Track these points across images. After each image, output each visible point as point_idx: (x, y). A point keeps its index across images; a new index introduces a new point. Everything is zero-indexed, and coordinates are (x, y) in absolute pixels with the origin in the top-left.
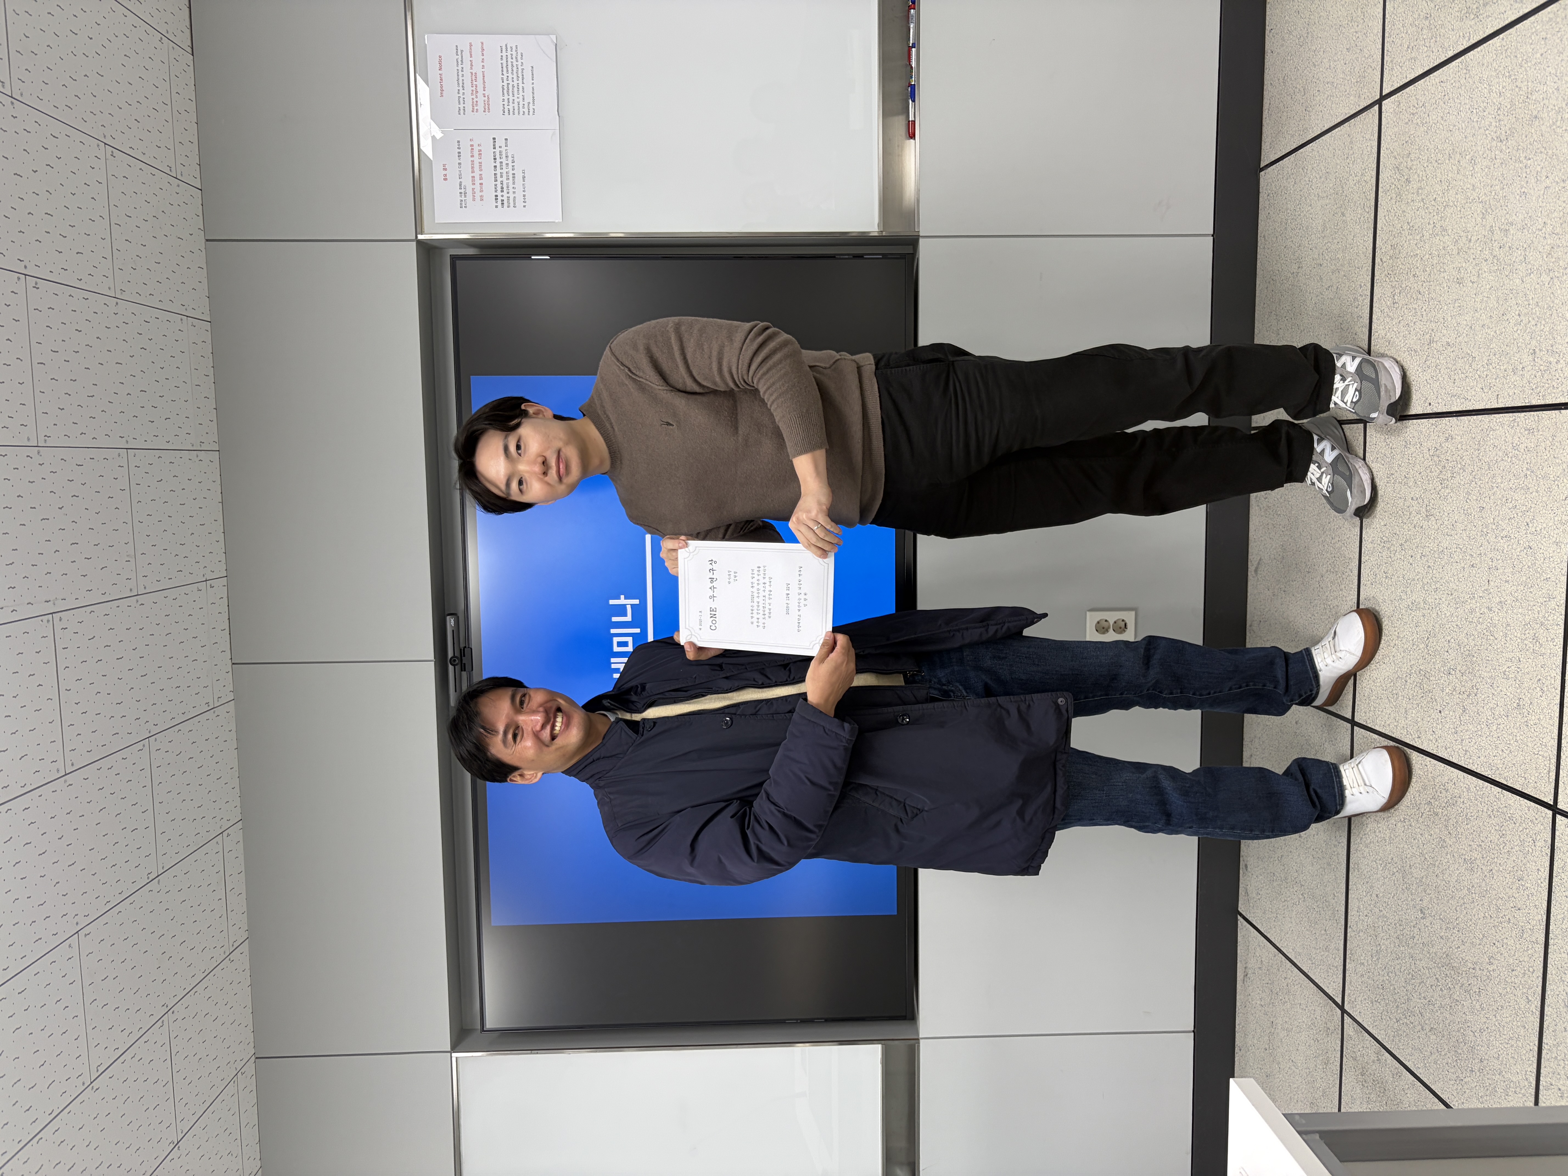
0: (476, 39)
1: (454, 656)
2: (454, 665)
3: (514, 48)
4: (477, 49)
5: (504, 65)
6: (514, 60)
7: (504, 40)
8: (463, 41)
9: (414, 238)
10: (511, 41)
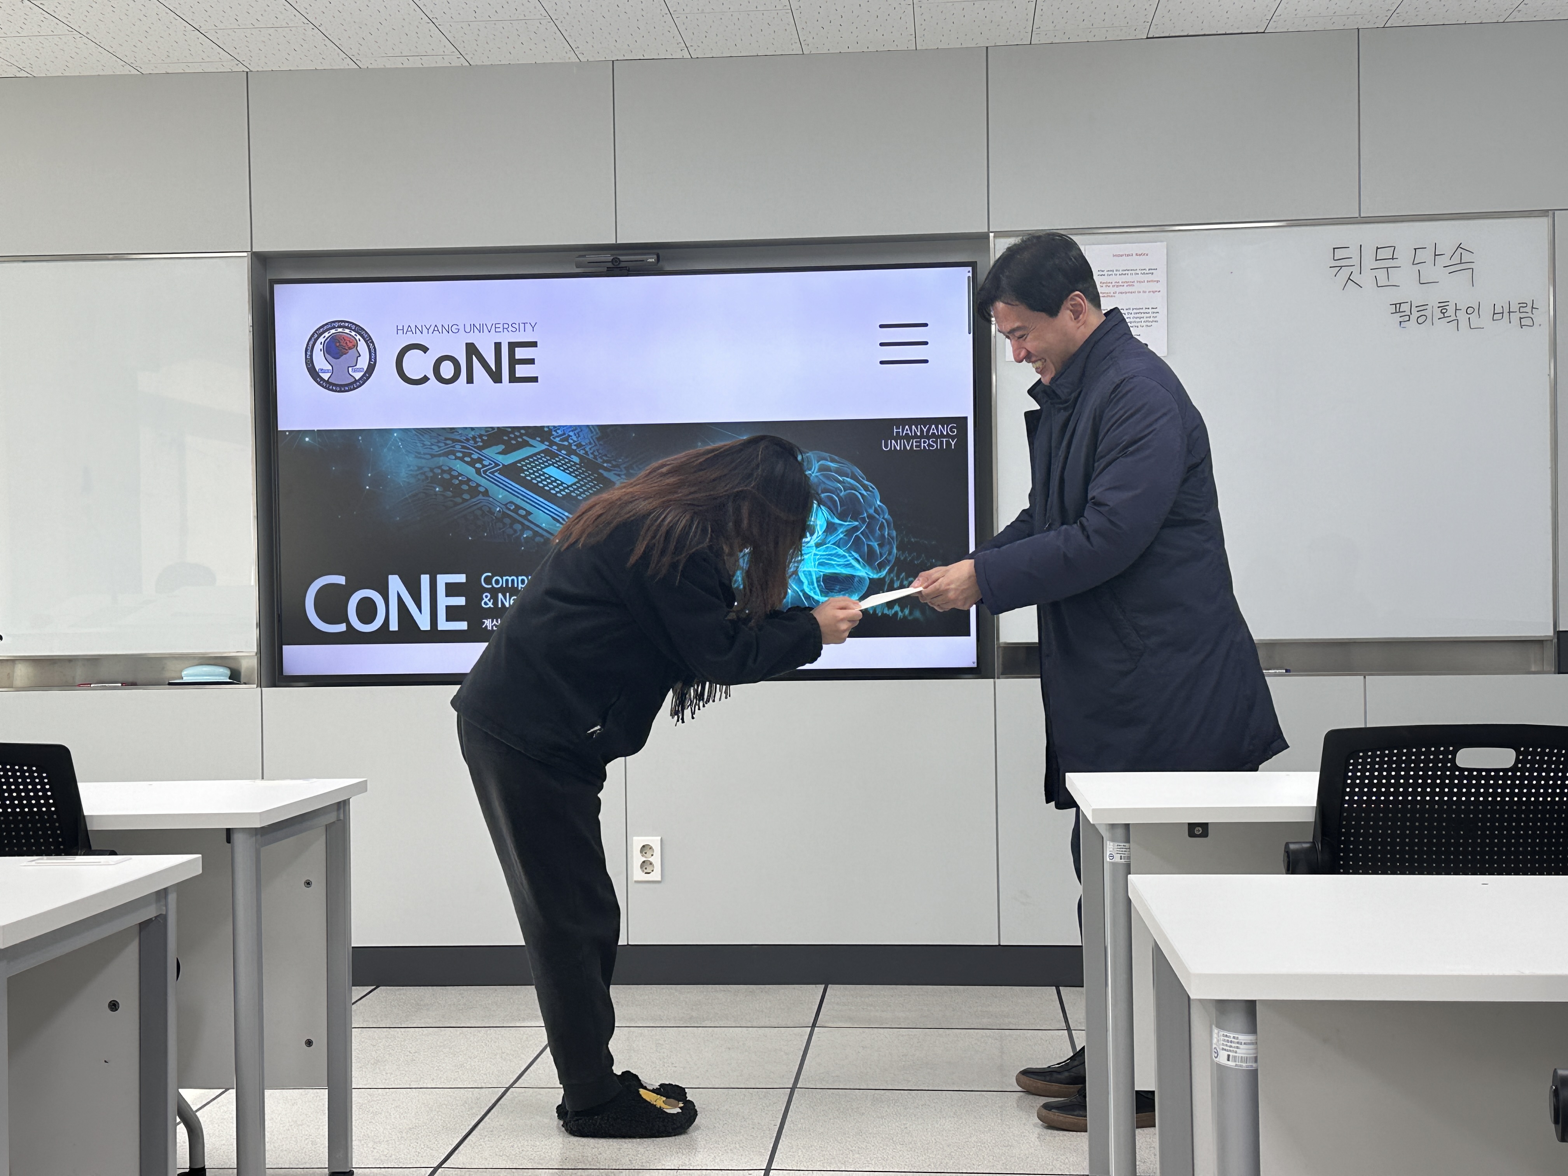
0: (1162, 287)
1: (620, 261)
2: (612, 261)
3: (1155, 319)
4: (1156, 286)
5: (1141, 311)
6: (1145, 319)
7: (1163, 310)
8: (1161, 275)
9: (991, 230)
10: (1162, 317)
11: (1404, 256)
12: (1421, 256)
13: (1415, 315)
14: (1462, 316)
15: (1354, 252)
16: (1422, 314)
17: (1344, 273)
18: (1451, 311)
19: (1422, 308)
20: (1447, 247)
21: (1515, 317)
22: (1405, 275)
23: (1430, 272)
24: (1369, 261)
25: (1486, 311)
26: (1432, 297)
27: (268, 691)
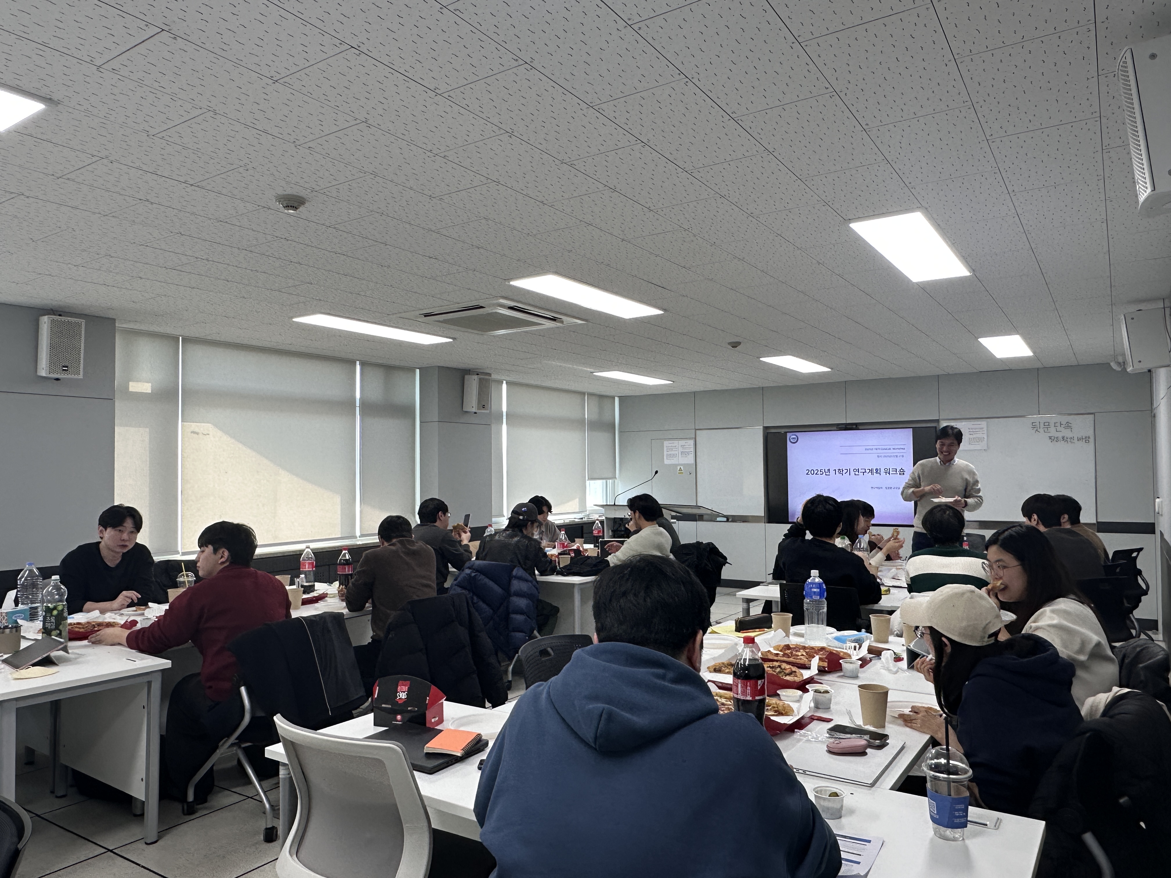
0: (985, 432)
1: (847, 427)
2: (845, 427)
4: (983, 432)
7: (986, 438)
8: (985, 429)
9: (939, 419)
10: (985, 440)
11: (1052, 425)
12: (1056, 425)
13: (1055, 439)
14: (1069, 440)
15: (1037, 424)
16: (1057, 439)
17: (1035, 429)
18: (1065, 438)
19: (1057, 438)
20: (1064, 423)
21: (1084, 440)
22: (1052, 430)
23: (1059, 428)
24: (1042, 425)
25: (1076, 439)
26: (1060, 435)
27: (767, 525)
